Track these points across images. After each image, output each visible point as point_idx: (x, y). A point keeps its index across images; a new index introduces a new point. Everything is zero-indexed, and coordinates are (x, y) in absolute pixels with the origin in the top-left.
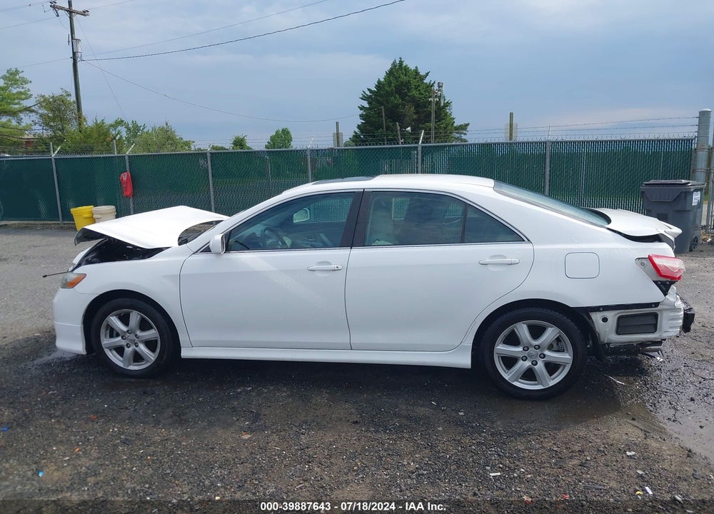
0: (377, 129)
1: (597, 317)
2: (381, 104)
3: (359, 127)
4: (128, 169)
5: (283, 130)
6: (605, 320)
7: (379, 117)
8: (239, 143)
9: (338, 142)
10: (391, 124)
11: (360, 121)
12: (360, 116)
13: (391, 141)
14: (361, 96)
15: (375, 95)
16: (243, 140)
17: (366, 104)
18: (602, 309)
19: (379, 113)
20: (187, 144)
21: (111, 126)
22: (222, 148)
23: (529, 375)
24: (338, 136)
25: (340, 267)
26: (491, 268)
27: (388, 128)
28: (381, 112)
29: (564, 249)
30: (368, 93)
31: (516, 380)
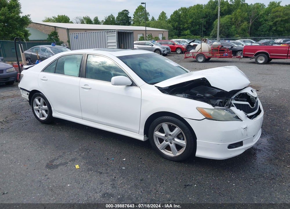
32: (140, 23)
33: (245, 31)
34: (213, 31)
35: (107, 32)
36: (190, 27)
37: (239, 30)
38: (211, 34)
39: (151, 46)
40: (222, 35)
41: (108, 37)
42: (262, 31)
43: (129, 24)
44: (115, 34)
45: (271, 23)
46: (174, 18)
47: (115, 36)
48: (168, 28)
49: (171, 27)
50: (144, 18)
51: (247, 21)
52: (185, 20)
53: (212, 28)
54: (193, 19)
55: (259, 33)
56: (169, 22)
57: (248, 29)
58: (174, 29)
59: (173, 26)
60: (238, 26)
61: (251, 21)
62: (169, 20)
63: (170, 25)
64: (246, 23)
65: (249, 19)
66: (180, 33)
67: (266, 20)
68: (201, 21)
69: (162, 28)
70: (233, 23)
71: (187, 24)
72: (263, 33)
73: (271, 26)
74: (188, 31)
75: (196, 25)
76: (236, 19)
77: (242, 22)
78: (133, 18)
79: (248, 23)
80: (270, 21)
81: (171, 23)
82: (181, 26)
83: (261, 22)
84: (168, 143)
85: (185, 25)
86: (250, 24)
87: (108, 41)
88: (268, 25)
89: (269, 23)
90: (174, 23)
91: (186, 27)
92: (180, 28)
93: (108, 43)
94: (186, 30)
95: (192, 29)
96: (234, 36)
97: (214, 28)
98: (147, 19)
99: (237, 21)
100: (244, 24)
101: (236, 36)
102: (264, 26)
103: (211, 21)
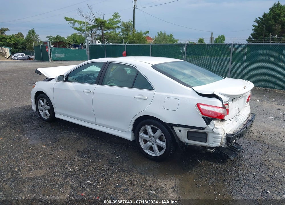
0: (260, 36)
1: (176, 129)
2: (264, 24)
3: (252, 35)
4: (125, 50)
5: (221, 36)
6: (180, 131)
7: (262, 30)
8: (201, 41)
9: (212, 41)
10: (267, 34)
11: (252, 32)
12: (253, 30)
13: (266, 42)
14: (255, 20)
15: (262, 20)
16: (202, 40)
17: (256, 24)
18: (177, 126)
19: (262, 28)
20: (176, 41)
21: (144, 33)
22: (193, 43)
23: (151, 148)
24: (212, 39)
25: (92, 92)
26: (138, 100)
27: (266, 36)
28: (263, 28)
29: (166, 96)
30: (258, 19)
31: (146, 150)
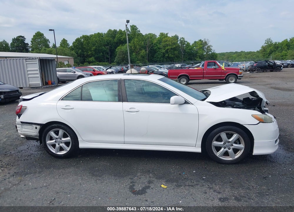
32: (40, 50)
33: (144, 57)
34: (116, 58)
35: (26, 59)
36: (93, 54)
37: (139, 57)
38: (115, 61)
39: (73, 73)
40: (125, 61)
41: (28, 65)
42: (158, 58)
43: (27, 51)
44: (37, 62)
45: (164, 51)
46: (77, 45)
47: (36, 63)
48: (72, 55)
49: (75, 55)
50: (44, 46)
51: (144, 49)
52: (88, 48)
53: (115, 55)
54: (96, 47)
55: (156, 59)
56: (72, 49)
57: (146, 56)
58: (78, 56)
59: (77, 53)
60: (138, 53)
61: (147, 49)
62: (71, 46)
63: (73, 52)
64: (143, 51)
65: (146, 47)
66: (84, 59)
67: (159, 48)
68: (104, 48)
69: (66, 55)
70: (133, 50)
71: (90, 51)
72: (158, 59)
73: (164, 53)
74: (93, 58)
75: (100, 53)
76: (135, 47)
77: (140, 49)
78: (31, 45)
79: (145, 51)
80: (163, 49)
81: (74, 50)
82: (85, 53)
83: (156, 49)
84: (226, 149)
85: (89, 52)
86: (147, 52)
87: (28, 69)
88: (162, 52)
89: (162, 50)
90: (77, 50)
91: (90, 54)
92: (84, 55)
93: (27, 71)
94: (91, 57)
95: (96, 56)
96: (135, 62)
97: (117, 55)
98: (48, 46)
99: (136, 48)
100: (143, 52)
101: (137, 62)
102: (158, 54)
103: (113, 48)
